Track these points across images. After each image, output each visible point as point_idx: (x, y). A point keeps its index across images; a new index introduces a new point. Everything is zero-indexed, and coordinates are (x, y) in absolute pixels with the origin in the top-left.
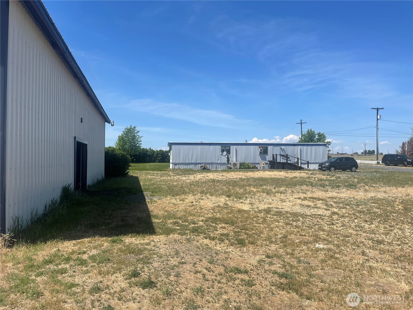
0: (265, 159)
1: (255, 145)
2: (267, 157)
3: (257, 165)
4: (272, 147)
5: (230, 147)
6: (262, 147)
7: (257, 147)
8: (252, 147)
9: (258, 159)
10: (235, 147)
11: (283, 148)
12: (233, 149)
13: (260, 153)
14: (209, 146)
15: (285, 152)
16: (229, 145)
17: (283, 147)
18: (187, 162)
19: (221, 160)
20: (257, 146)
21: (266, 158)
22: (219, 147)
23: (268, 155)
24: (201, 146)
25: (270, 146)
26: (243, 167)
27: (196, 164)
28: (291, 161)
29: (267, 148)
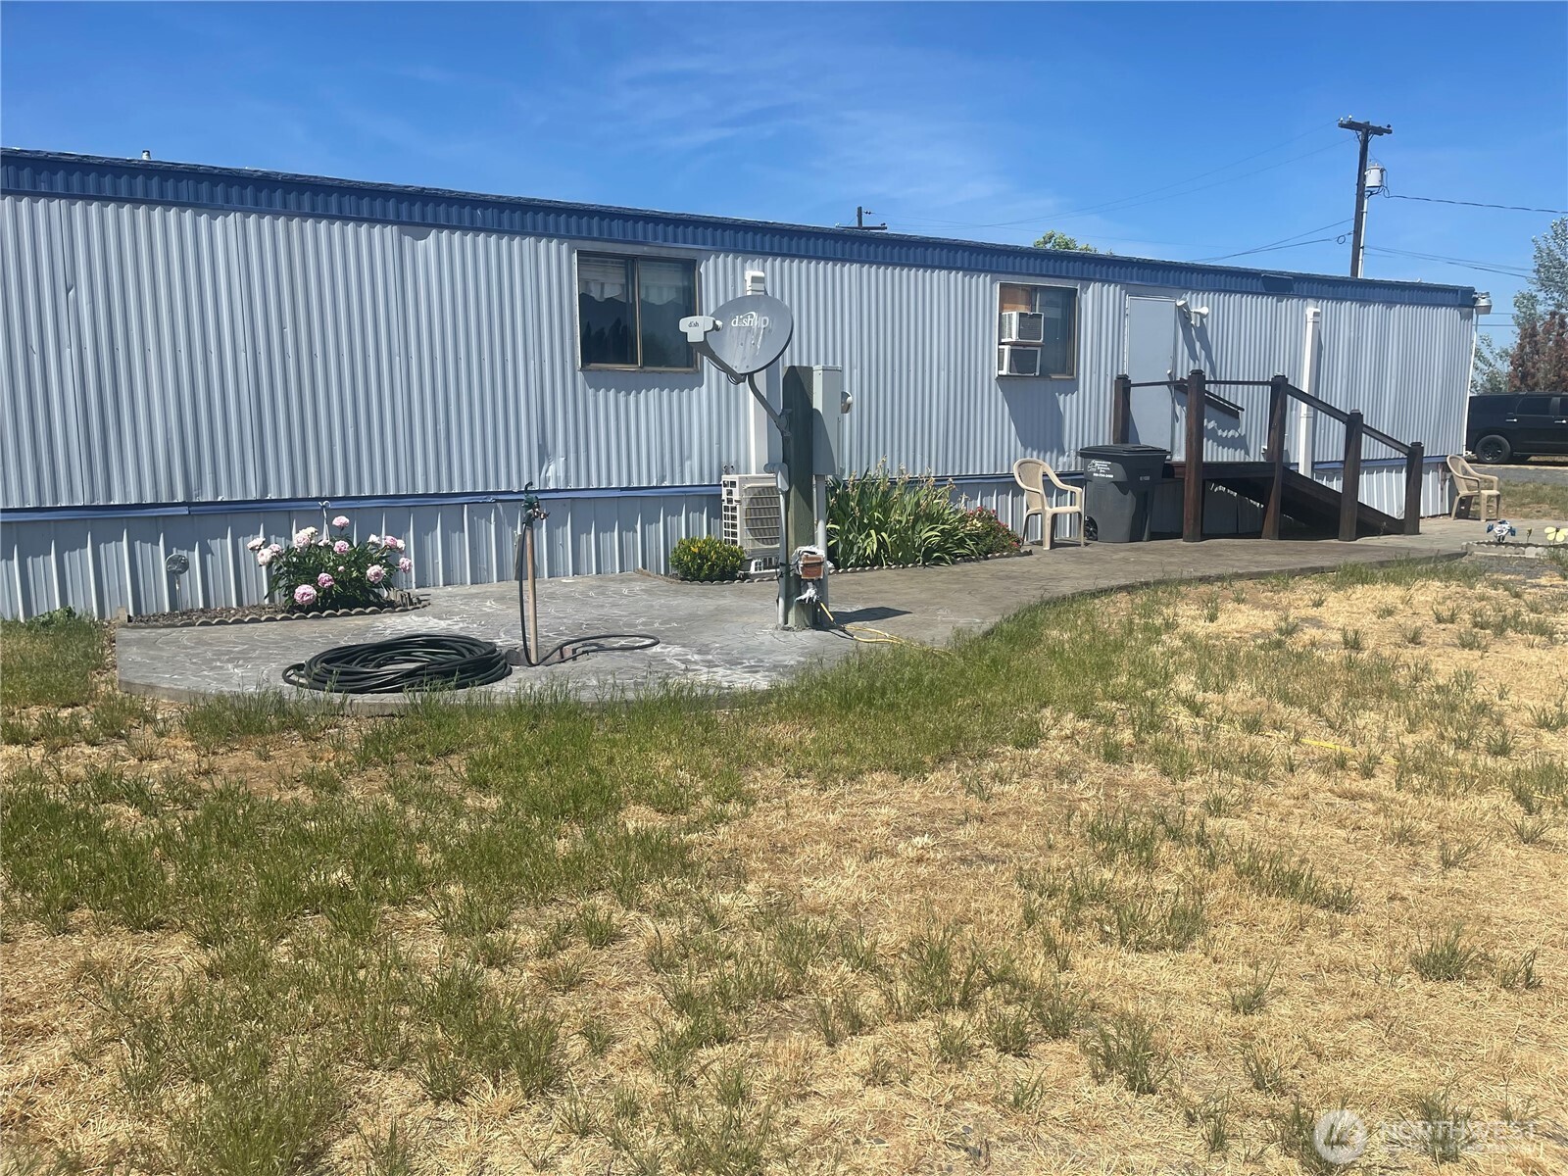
0: (1054, 434)
1: (970, 269)
2: (1068, 404)
4: (1112, 291)
5: (689, 267)
6: (1035, 293)
7: (985, 288)
8: (939, 284)
9: (994, 432)
10: (754, 271)
11: (1205, 310)
14: (391, 231)
15: (1209, 356)
16: (681, 249)
17: (1201, 305)
19: (579, 446)
20: (982, 281)
21: (1059, 418)
22: (547, 269)
23: (1072, 386)
25: (1098, 285)
26: (881, 544)
28: (1247, 453)
29: (1070, 300)
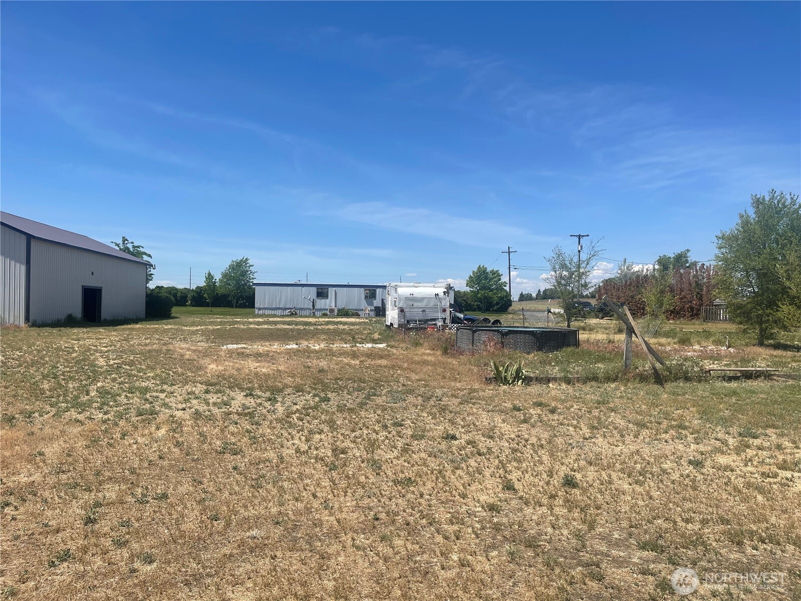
0: (372, 304)
1: (360, 288)
3: (359, 312)
4: (381, 289)
5: (328, 289)
6: (369, 290)
7: (362, 289)
8: (356, 289)
9: (364, 304)
10: (334, 289)
12: (331, 291)
13: (366, 297)
16: (327, 287)
18: (274, 306)
22: (315, 289)
23: (376, 300)
24: (292, 287)
25: (379, 289)
27: (286, 309)
29: (375, 290)
